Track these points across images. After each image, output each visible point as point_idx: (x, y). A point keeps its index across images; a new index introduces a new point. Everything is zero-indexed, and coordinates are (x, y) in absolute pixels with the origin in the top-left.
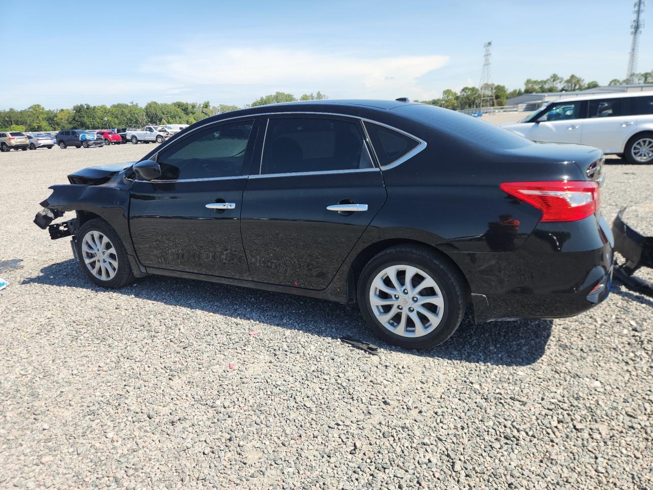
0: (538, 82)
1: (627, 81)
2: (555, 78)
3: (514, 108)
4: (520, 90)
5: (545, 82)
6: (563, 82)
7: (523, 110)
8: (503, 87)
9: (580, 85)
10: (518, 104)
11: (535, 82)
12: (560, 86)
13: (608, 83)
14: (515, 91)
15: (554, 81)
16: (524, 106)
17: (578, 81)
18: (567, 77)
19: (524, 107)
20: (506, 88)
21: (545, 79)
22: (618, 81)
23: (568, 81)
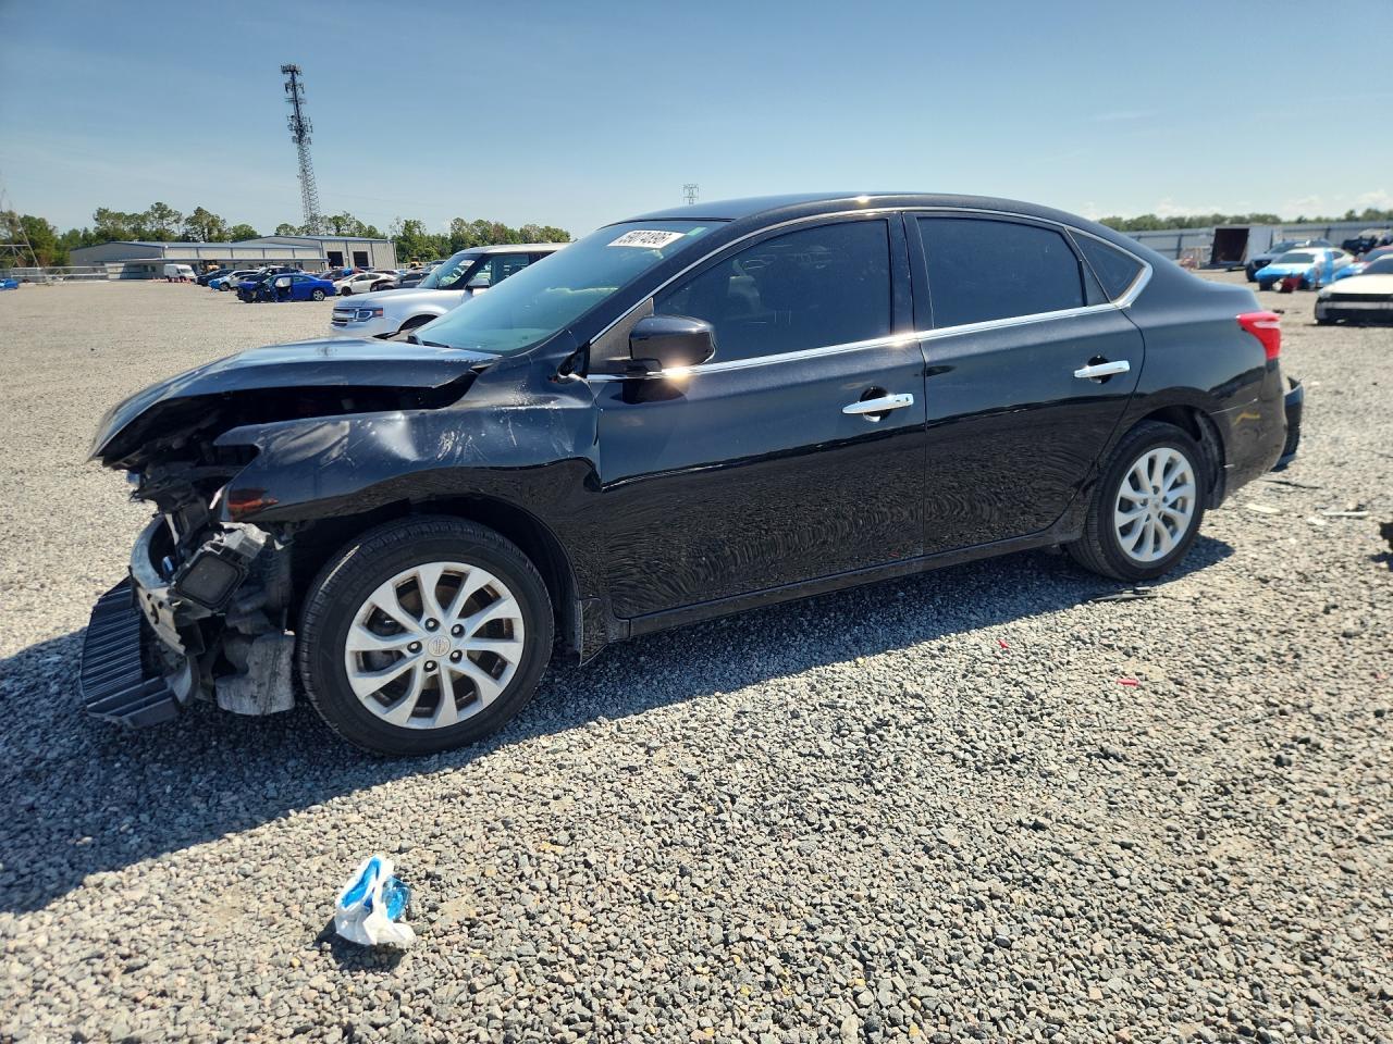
0: (127, 218)
1: (307, 229)
2: (161, 211)
3: (95, 270)
4: (86, 230)
5: (143, 218)
6: (182, 222)
7: (118, 276)
8: (42, 222)
9: (219, 231)
10: (102, 263)
11: (119, 216)
12: (178, 230)
13: (275, 231)
14: (74, 233)
15: (162, 217)
16: (120, 268)
17: (214, 222)
18: (189, 213)
19: (120, 270)
20: (51, 223)
21: (141, 213)
22: (292, 229)
23: (190, 221)
